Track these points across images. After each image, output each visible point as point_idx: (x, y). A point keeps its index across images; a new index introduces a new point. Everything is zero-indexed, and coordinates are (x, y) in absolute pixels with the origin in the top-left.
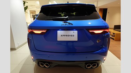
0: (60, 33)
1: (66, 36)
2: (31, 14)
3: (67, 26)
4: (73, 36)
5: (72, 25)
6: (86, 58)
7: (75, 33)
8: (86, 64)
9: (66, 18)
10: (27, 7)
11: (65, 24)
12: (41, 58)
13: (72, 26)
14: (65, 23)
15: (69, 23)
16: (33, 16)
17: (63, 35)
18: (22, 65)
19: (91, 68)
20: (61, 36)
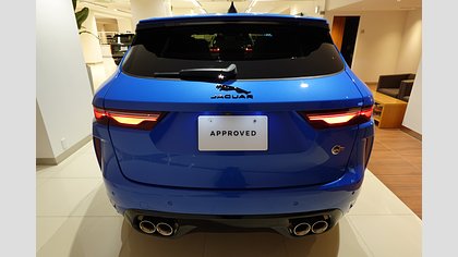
0: (206, 123)
1: (230, 133)
2: (104, 33)
3: (231, 101)
4: (253, 133)
5: (251, 97)
6: (296, 204)
7: (260, 123)
8: (294, 222)
9: (228, 69)
10: (85, 10)
11: (224, 93)
12: (144, 206)
13: (250, 100)
14: (223, 89)
15: (239, 90)
16: (109, 37)
17: (218, 133)
18: (81, 219)
19: (310, 233)
20: (213, 133)
